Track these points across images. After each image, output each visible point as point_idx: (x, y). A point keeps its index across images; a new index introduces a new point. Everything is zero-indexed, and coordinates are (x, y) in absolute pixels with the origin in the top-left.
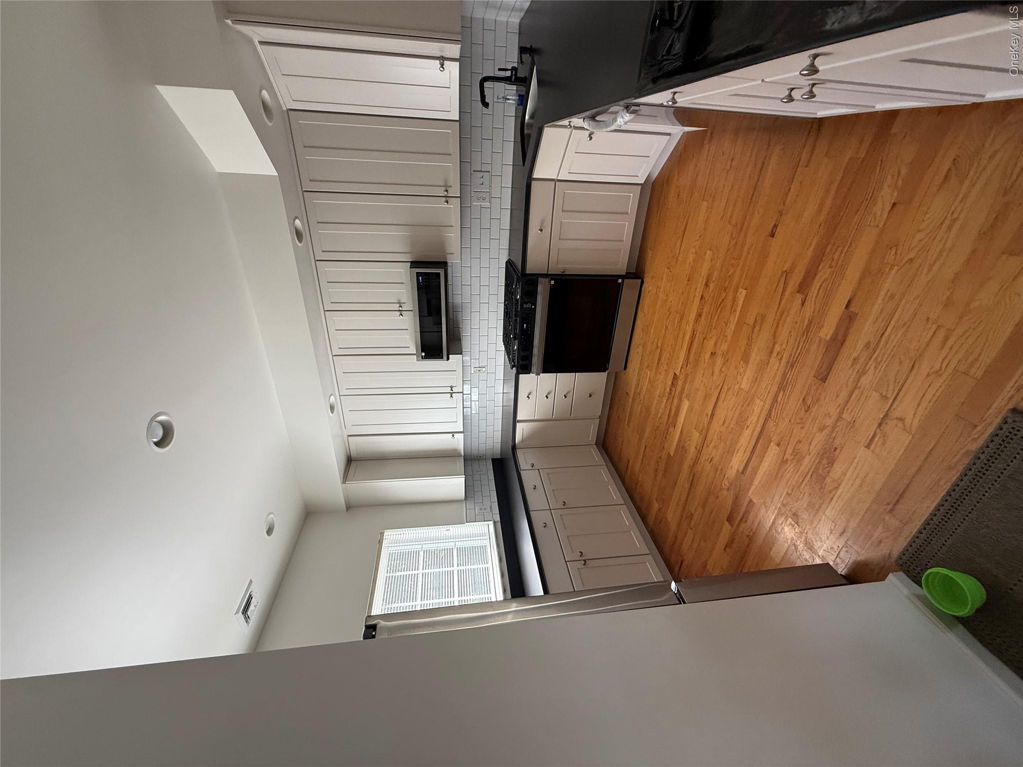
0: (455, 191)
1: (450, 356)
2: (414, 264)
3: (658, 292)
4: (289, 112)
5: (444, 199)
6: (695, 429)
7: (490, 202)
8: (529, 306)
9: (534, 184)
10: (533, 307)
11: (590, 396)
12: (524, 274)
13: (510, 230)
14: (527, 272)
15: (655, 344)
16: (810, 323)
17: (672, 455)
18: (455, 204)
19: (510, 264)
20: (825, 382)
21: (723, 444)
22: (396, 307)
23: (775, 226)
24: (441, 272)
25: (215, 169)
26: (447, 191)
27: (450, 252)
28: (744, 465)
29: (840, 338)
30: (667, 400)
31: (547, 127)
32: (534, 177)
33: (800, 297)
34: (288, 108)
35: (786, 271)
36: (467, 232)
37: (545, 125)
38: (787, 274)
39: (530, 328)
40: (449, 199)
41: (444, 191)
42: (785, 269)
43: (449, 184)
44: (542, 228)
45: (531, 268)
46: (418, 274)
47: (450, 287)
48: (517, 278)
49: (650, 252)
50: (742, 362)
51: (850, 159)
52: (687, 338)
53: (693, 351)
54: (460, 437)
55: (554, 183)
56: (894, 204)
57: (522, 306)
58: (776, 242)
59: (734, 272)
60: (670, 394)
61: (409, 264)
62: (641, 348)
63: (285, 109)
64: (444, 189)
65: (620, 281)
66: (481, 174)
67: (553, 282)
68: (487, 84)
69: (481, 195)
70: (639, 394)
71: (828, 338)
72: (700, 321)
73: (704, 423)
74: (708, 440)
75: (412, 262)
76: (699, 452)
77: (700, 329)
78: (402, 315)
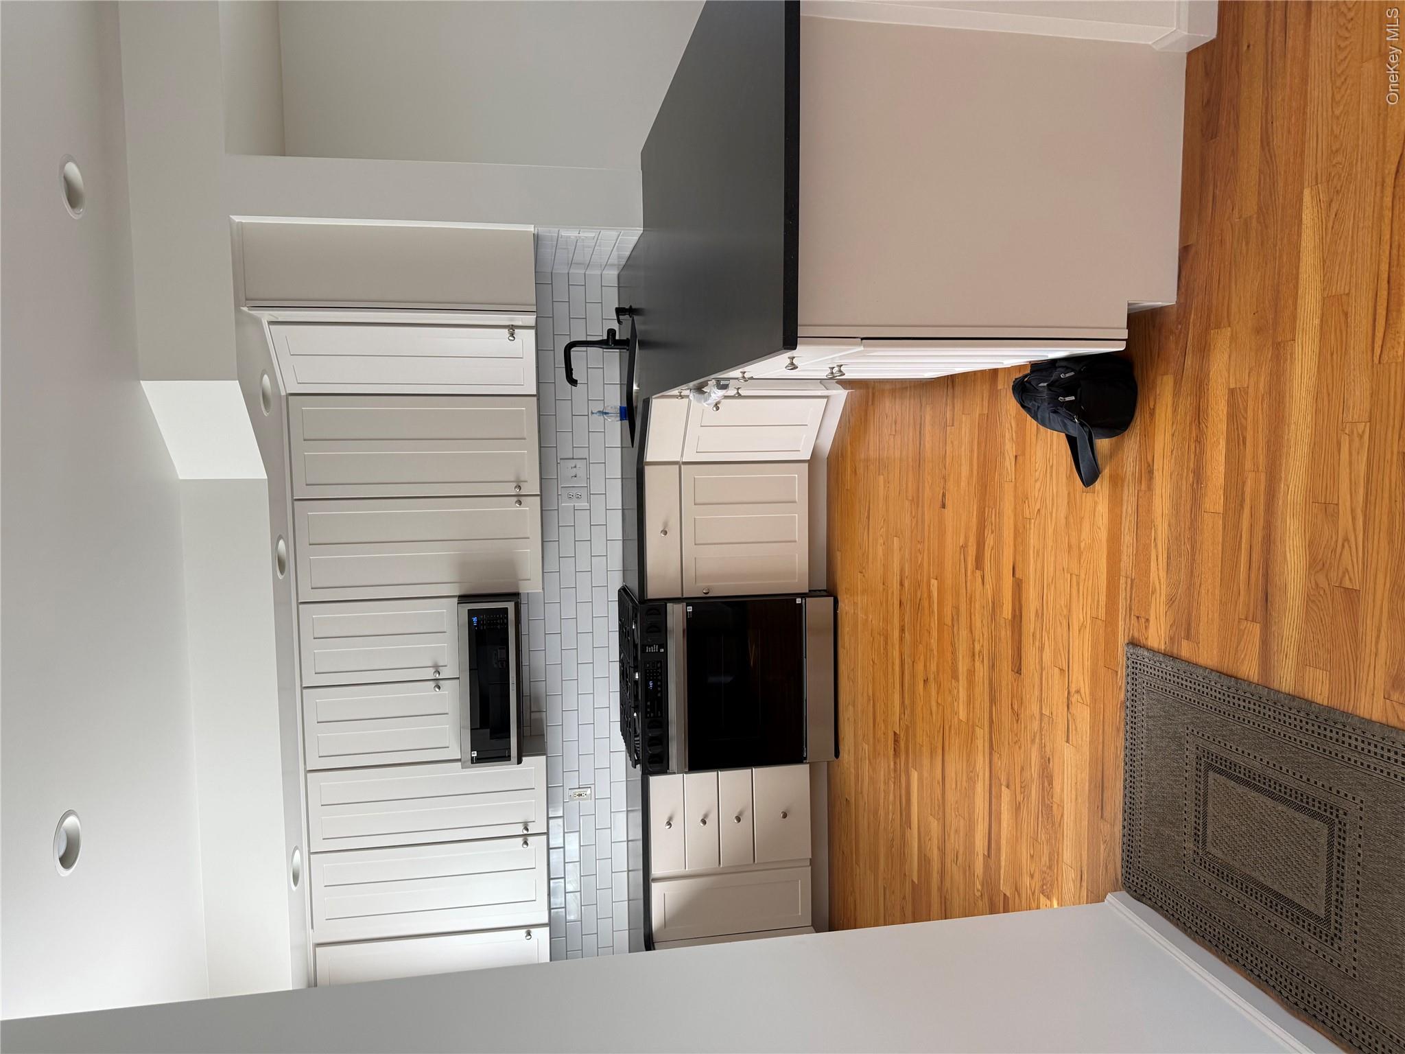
0: (533, 486)
1: (524, 759)
2: (463, 599)
3: (856, 611)
4: (290, 397)
5: (515, 499)
6: (931, 815)
7: (589, 501)
8: (654, 649)
9: (648, 471)
10: (662, 650)
11: (785, 816)
12: (643, 599)
13: (623, 540)
14: (649, 597)
15: (865, 694)
16: (993, 603)
17: (916, 882)
18: (532, 507)
19: (624, 592)
20: (1020, 674)
21: (962, 821)
22: (430, 674)
23: (944, 495)
24: (510, 606)
25: (177, 476)
26: (520, 487)
27: (522, 578)
28: (987, 841)
29: (1017, 613)
30: (894, 783)
31: (656, 398)
32: (647, 460)
33: (978, 573)
34: (289, 392)
35: (962, 546)
36: (552, 548)
37: (653, 397)
38: (964, 547)
39: (661, 686)
40: (522, 499)
41: (516, 487)
42: (961, 545)
43: (522, 479)
44: (667, 530)
45: (653, 592)
46: (471, 613)
47: (524, 639)
48: (633, 607)
49: (838, 554)
50: (953, 681)
51: (979, 415)
52: (897, 668)
53: (906, 685)
54: (542, 935)
55: (678, 466)
56: (1016, 456)
57: (643, 651)
58: (948, 512)
59: (923, 559)
60: (895, 771)
61: (456, 600)
62: (851, 708)
63: (283, 393)
64: (515, 484)
65: (798, 601)
66: (572, 463)
67: (690, 609)
68: (575, 352)
69: (573, 492)
70: (862, 793)
71: (1010, 617)
72: (905, 637)
73: (938, 800)
74: (947, 823)
75: (459, 597)
76: (942, 851)
77: (907, 652)
78: (439, 688)
